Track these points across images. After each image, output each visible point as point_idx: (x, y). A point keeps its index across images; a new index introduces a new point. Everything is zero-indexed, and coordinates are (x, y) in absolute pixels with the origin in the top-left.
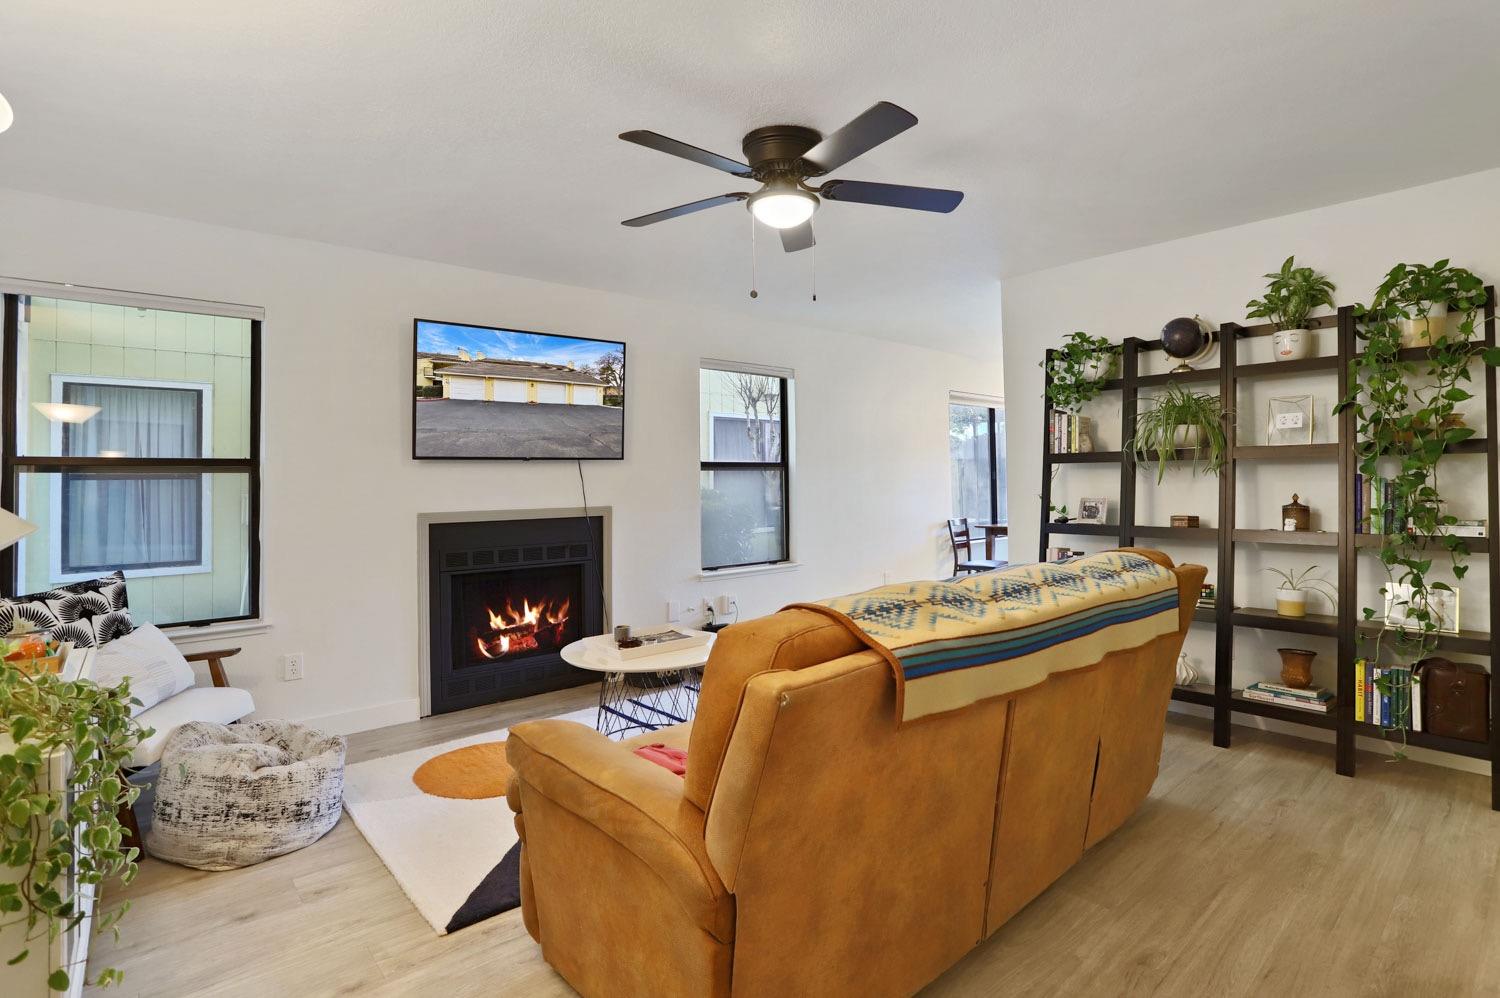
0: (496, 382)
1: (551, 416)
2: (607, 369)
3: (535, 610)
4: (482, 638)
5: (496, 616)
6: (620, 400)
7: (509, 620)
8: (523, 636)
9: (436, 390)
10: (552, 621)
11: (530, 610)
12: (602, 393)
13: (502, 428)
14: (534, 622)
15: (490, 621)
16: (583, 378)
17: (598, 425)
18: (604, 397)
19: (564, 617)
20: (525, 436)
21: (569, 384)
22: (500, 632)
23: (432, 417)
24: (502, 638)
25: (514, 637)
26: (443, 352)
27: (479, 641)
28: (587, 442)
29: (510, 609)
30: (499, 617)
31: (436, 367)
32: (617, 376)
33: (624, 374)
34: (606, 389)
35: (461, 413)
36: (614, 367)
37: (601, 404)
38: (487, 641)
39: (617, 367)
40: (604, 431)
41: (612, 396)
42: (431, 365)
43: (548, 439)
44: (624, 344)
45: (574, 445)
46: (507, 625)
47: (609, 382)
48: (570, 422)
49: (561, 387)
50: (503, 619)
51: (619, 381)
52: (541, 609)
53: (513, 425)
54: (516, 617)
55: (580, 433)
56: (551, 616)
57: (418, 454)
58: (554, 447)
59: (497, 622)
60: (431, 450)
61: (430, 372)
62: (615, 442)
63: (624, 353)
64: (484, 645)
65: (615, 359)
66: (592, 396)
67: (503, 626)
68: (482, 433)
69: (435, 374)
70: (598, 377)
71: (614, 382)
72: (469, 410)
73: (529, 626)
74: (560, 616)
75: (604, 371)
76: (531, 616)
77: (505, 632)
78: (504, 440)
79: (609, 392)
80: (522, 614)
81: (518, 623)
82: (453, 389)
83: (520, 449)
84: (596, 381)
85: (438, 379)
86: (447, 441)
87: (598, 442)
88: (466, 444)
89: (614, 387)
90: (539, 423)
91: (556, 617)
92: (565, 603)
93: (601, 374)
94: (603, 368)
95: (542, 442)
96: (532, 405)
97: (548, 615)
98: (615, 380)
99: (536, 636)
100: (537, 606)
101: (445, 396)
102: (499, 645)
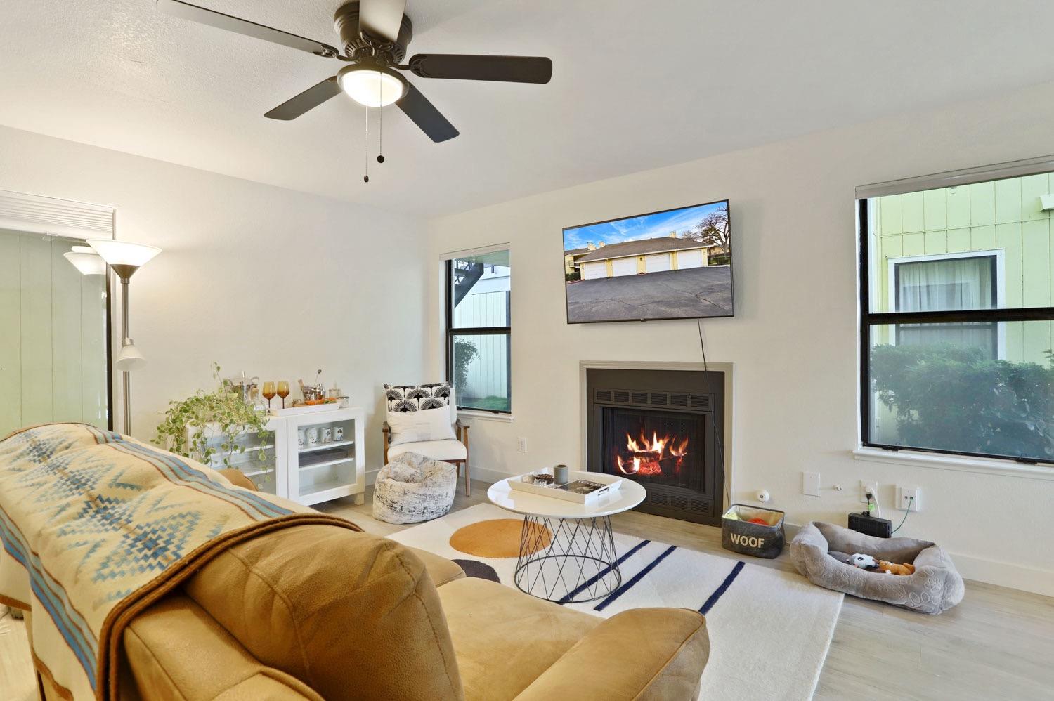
0: (613, 262)
1: (659, 283)
2: (710, 230)
3: (661, 442)
4: (621, 456)
5: (633, 441)
6: (726, 258)
7: (642, 446)
8: (651, 461)
9: (576, 276)
10: (673, 453)
11: (658, 441)
12: (707, 254)
13: (620, 297)
14: (660, 452)
15: (628, 443)
16: (686, 243)
17: (705, 285)
18: (709, 258)
19: (684, 452)
20: (639, 302)
21: (673, 252)
22: (633, 454)
23: (576, 294)
24: (635, 459)
25: (644, 460)
26: (579, 248)
27: (618, 457)
28: (694, 302)
29: (643, 437)
30: (635, 442)
31: (576, 258)
32: (722, 235)
33: (729, 231)
34: (709, 250)
35: (592, 289)
36: (717, 226)
37: (706, 265)
38: (624, 459)
39: (721, 227)
40: (711, 290)
41: (717, 255)
42: (573, 258)
43: (658, 303)
44: (728, 201)
45: (681, 305)
46: (640, 449)
47: (712, 242)
48: (676, 286)
49: (667, 256)
50: (638, 444)
51: (724, 239)
52: (666, 442)
53: (629, 294)
54: (647, 444)
55: (687, 295)
56: (673, 449)
57: (570, 320)
58: (663, 309)
59: (632, 446)
60: (576, 317)
61: (572, 263)
62: (725, 300)
63: (728, 210)
64: (621, 462)
65: (718, 217)
66: (697, 259)
67: (636, 450)
68: (607, 301)
69: (575, 264)
70: (701, 240)
71: (719, 242)
72: (598, 285)
73: (655, 454)
74: (680, 450)
75: (706, 233)
76: (658, 446)
77: (638, 455)
78: (623, 306)
79: (713, 252)
80: (651, 443)
81: (648, 450)
82: (588, 272)
83: (635, 313)
84: (699, 244)
85: (577, 267)
86: (585, 310)
87: (706, 301)
88: (597, 310)
89: (719, 246)
90: (648, 289)
91: (677, 450)
92: (685, 440)
93: (703, 237)
94: (705, 230)
95: (652, 306)
96: (642, 275)
97: (671, 448)
98: (720, 239)
99: (661, 463)
100: (663, 439)
101: (582, 279)
102: (632, 464)
